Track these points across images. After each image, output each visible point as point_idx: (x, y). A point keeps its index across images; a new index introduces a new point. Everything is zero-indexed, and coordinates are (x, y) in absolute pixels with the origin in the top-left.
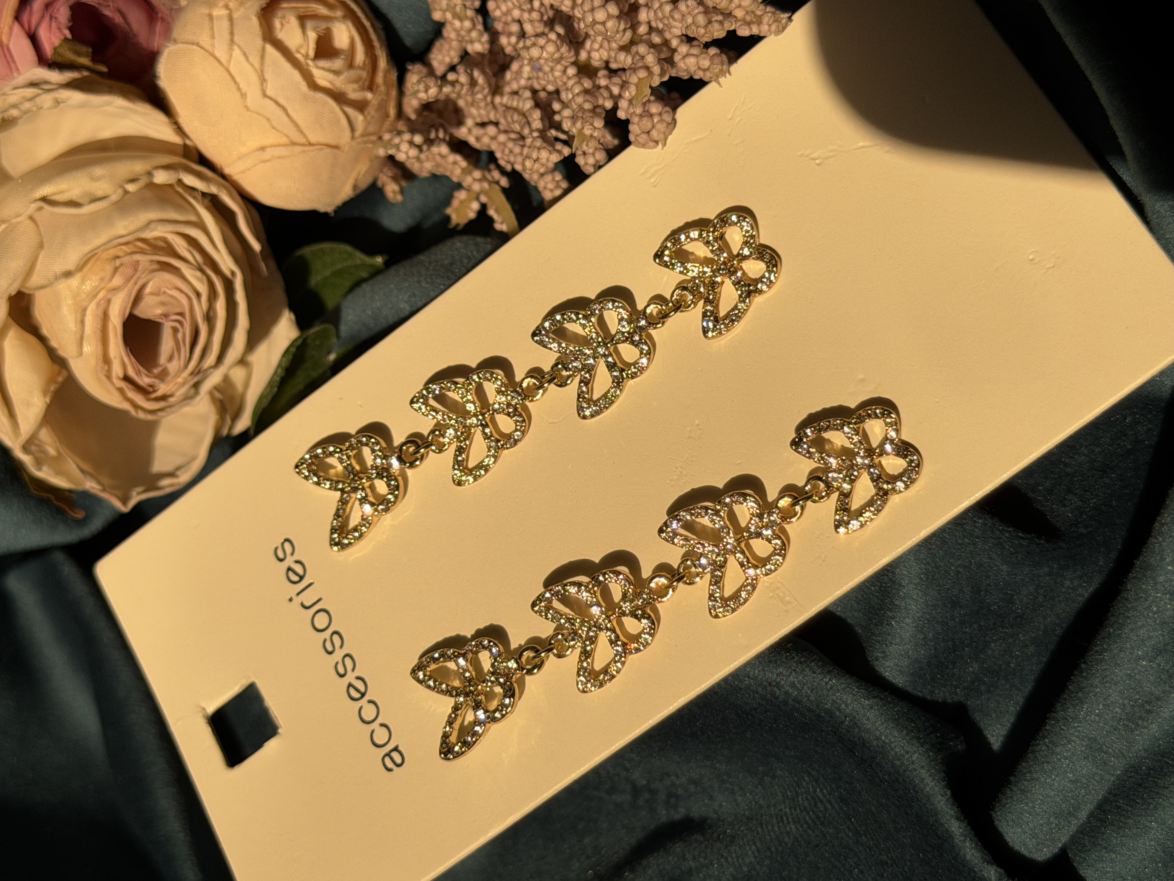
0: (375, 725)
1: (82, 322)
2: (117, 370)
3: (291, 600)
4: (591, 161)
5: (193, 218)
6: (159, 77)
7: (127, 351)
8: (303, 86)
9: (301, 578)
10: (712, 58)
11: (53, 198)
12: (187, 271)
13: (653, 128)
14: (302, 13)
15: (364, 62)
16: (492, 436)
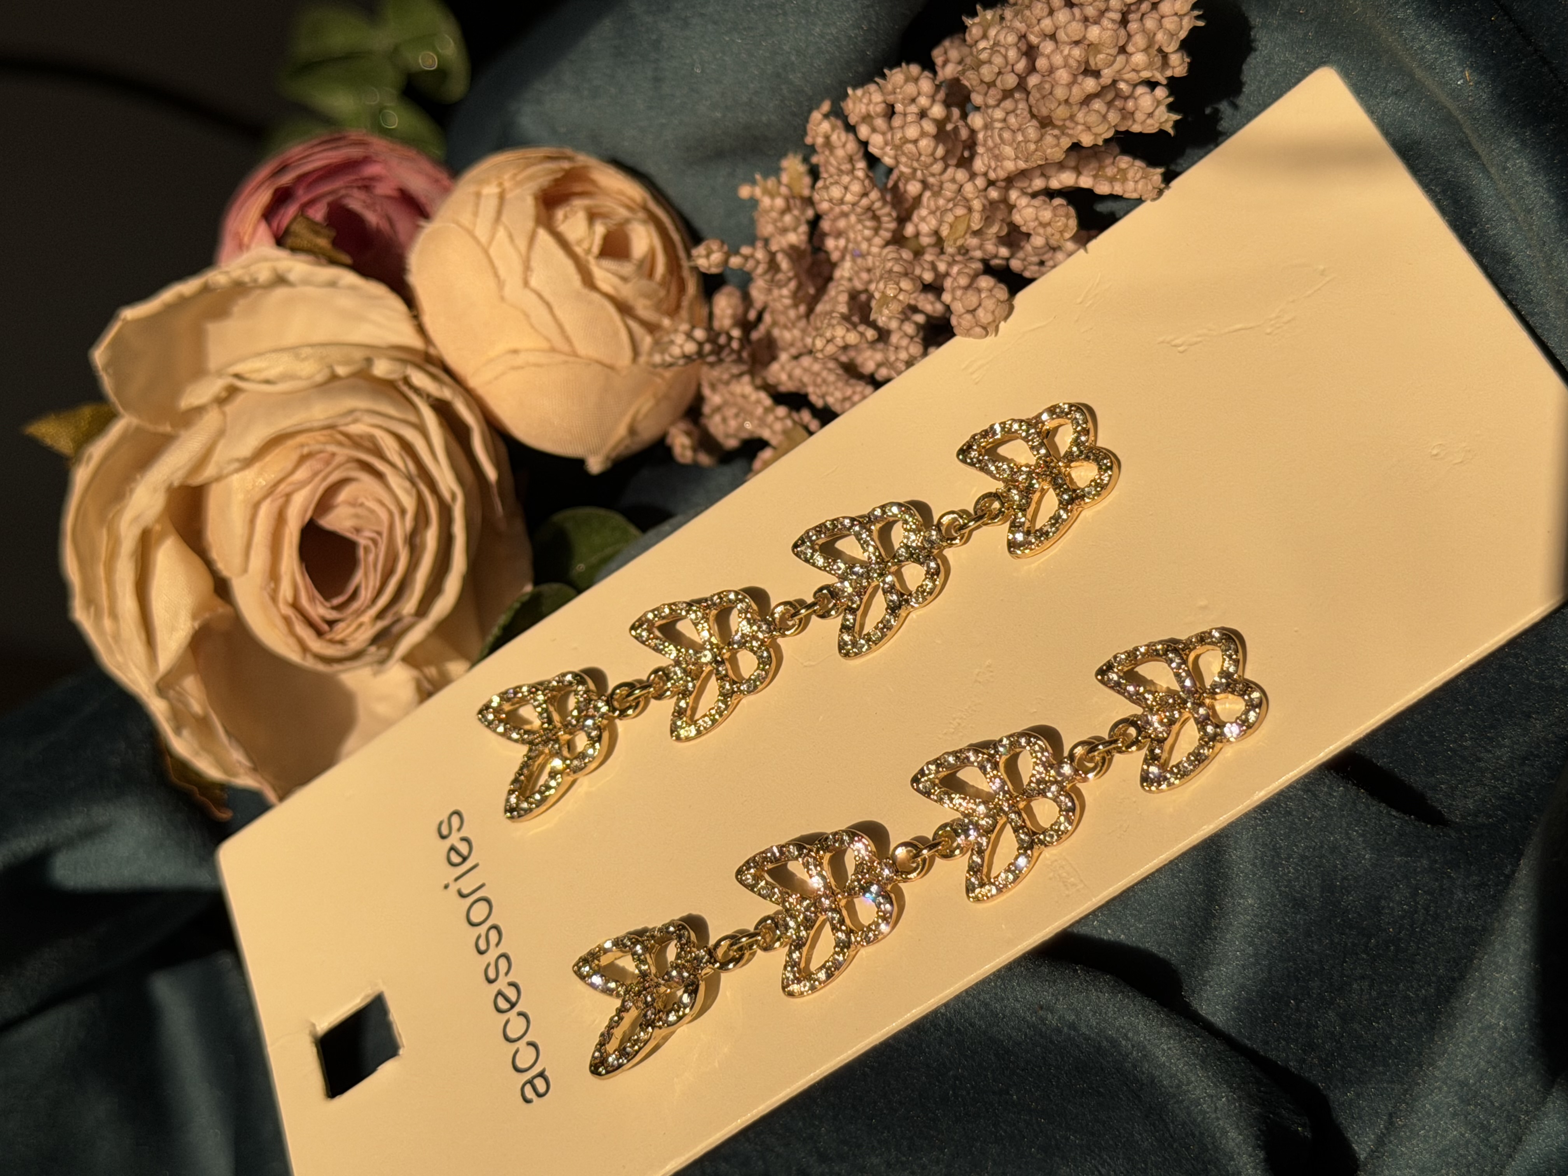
0: (521, 1044)
1: (252, 521)
2: (286, 591)
3: (446, 887)
4: (903, 355)
5: (413, 418)
6: (409, 270)
7: (301, 567)
8: (576, 280)
9: (465, 859)
10: (1055, 208)
11: (247, 376)
12: (394, 480)
13: (980, 305)
14: (595, 210)
15: (664, 277)
16: (726, 675)
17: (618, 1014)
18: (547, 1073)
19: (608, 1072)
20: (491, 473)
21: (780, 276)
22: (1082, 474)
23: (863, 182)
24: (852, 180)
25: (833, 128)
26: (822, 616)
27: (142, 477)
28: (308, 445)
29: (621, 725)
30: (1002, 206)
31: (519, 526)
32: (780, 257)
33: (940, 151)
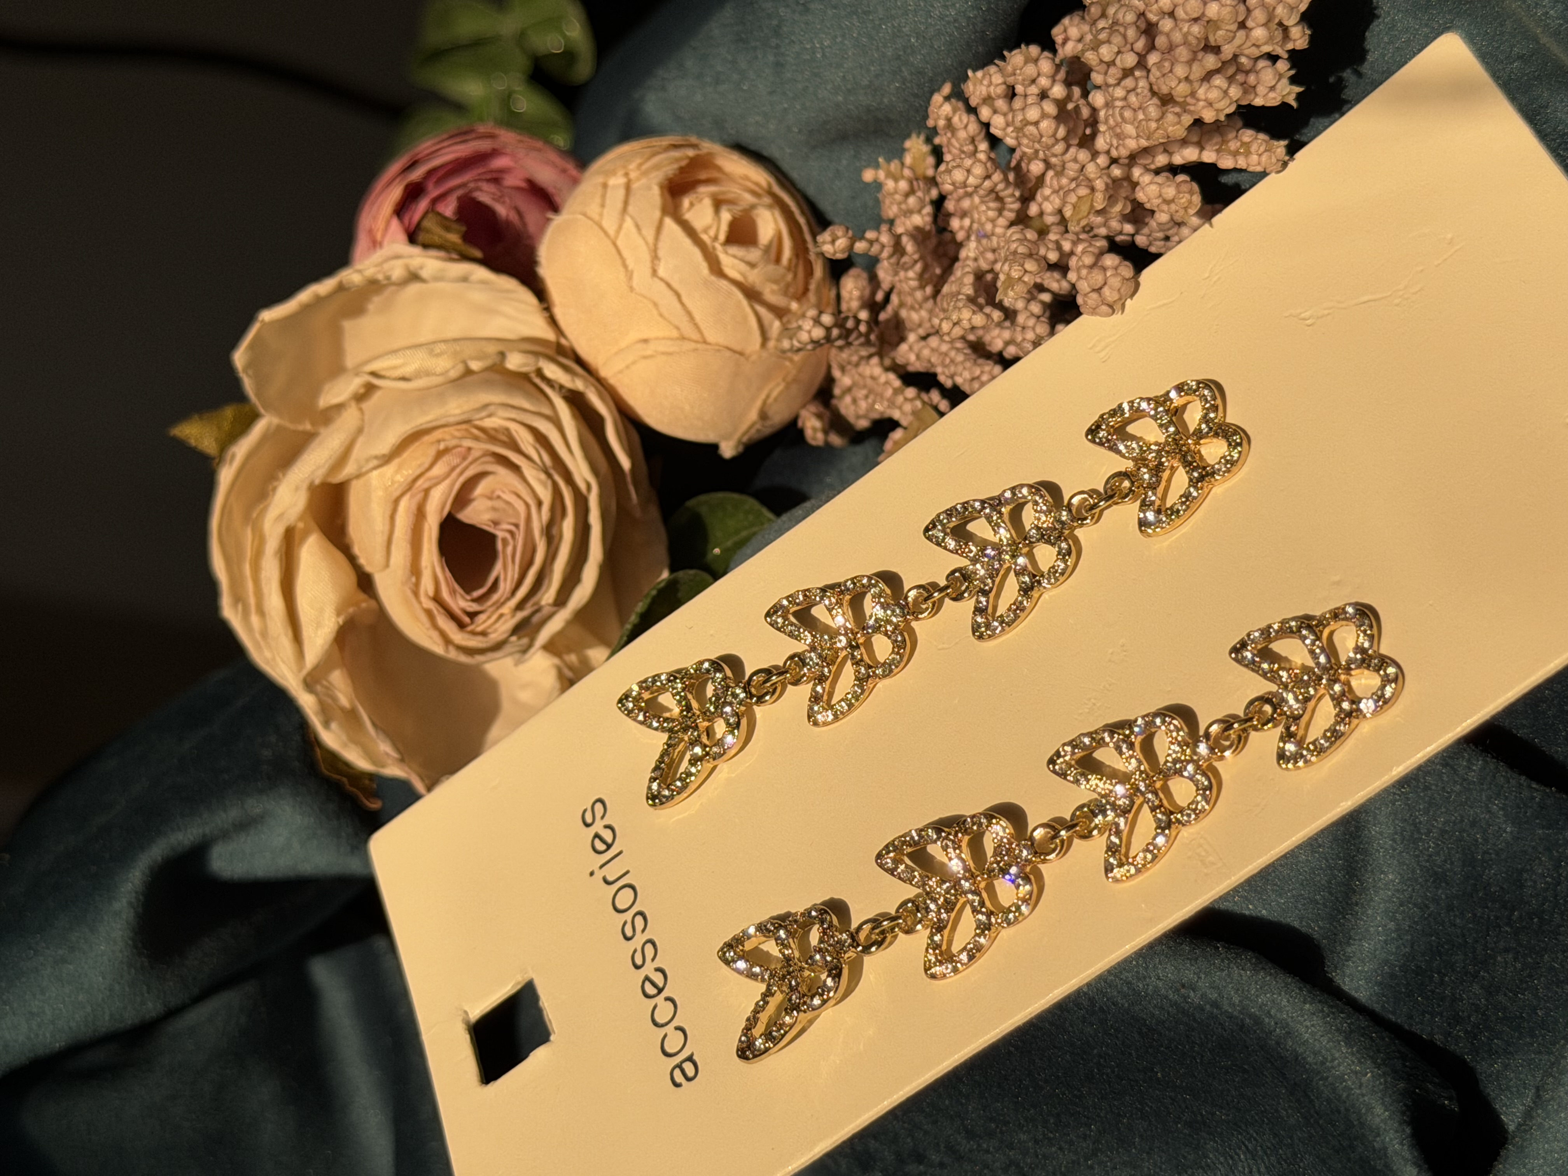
0: (669, 1029)
1: (392, 518)
2: (427, 585)
3: (592, 874)
4: (1030, 336)
5: (547, 411)
6: (539, 263)
7: (441, 561)
8: (704, 267)
9: (609, 846)
10: (1178, 185)
11: (383, 373)
12: (529, 472)
13: (1105, 284)
14: (721, 197)
15: (790, 260)
16: (862, 660)
17: (763, 999)
18: (695, 1057)
19: (755, 1056)
20: (625, 463)
21: (905, 259)
22: (1212, 450)
23: (985, 164)
24: (974, 163)
25: (955, 111)
26: (955, 599)
27: (284, 475)
28: (444, 440)
29: (759, 711)
30: (1125, 184)
31: (654, 512)
32: (905, 239)
33: (1062, 132)
